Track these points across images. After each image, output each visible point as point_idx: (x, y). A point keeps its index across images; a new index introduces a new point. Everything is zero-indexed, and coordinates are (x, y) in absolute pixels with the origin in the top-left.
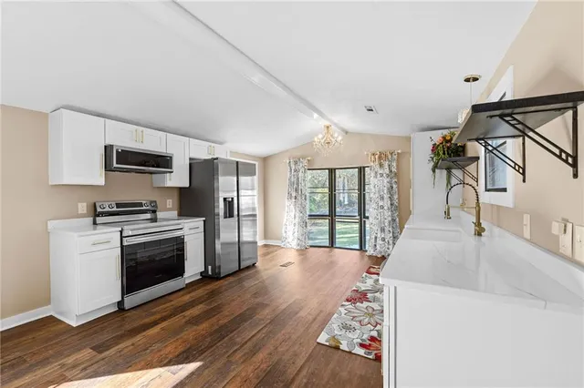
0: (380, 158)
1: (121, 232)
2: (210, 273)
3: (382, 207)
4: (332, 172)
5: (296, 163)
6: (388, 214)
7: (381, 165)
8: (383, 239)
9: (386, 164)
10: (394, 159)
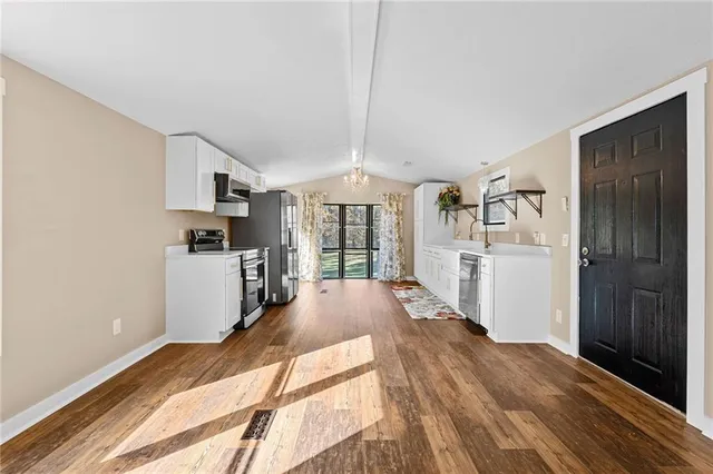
0: (390, 198)
1: (241, 256)
2: (274, 300)
3: (391, 240)
4: (342, 207)
5: (311, 197)
6: (396, 245)
7: (391, 205)
8: (391, 267)
9: (395, 203)
10: (401, 199)
